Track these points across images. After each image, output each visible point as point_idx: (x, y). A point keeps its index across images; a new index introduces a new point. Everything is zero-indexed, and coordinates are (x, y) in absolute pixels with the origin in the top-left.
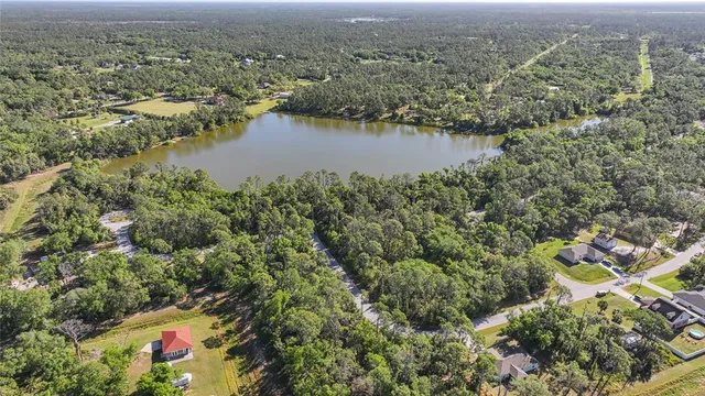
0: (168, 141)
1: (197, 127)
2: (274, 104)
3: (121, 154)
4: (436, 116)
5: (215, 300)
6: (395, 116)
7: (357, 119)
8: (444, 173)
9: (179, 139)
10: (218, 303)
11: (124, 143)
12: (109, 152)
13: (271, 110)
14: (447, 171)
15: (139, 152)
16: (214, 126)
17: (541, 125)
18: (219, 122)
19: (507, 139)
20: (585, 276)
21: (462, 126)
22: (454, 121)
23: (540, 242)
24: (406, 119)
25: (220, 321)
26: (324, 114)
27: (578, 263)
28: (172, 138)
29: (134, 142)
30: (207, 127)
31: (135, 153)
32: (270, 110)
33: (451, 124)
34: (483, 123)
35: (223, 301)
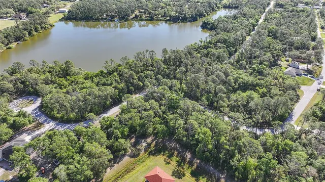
0: (10, 46)
1: (24, 35)
2: (61, 16)
4: (159, 14)
8: (199, 43)
9: (16, 44)
10: (153, 145)
13: (62, 20)
16: (34, 33)
17: (208, 15)
18: (36, 30)
21: (174, 18)
22: (170, 16)
25: (166, 157)
26: (96, 19)
28: (11, 43)
30: (30, 33)
32: (60, 20)
34: (185, 15)
35: (154, 143)
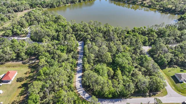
0: (66, 5)
3: (51, 7)
4: (157, 5)
5: (35, 63)
6: (142, 3)
7: (129, 3)
9: (70, 4)
10: (35, 64)
11: (52, 4)
12: (47, 6)
14: (145, 28)
15: (56, 7)
16: (82, 1)
19: (181, 17)
20: (182, 90)
21: (166, 9)
22: (164, 7)
23: (169, 67)
24: (146, 5)
25: (30, 71)
27: (182, 82)
28: (68, 4)
29: (55, 4)
30: (80, 1)
31: (55, 7)
33: (162, 9)
34: (175, 9)
35: (37, 63)
